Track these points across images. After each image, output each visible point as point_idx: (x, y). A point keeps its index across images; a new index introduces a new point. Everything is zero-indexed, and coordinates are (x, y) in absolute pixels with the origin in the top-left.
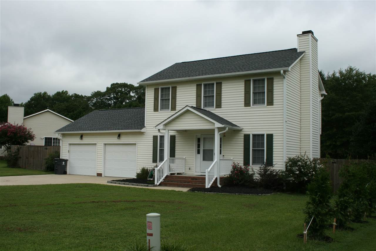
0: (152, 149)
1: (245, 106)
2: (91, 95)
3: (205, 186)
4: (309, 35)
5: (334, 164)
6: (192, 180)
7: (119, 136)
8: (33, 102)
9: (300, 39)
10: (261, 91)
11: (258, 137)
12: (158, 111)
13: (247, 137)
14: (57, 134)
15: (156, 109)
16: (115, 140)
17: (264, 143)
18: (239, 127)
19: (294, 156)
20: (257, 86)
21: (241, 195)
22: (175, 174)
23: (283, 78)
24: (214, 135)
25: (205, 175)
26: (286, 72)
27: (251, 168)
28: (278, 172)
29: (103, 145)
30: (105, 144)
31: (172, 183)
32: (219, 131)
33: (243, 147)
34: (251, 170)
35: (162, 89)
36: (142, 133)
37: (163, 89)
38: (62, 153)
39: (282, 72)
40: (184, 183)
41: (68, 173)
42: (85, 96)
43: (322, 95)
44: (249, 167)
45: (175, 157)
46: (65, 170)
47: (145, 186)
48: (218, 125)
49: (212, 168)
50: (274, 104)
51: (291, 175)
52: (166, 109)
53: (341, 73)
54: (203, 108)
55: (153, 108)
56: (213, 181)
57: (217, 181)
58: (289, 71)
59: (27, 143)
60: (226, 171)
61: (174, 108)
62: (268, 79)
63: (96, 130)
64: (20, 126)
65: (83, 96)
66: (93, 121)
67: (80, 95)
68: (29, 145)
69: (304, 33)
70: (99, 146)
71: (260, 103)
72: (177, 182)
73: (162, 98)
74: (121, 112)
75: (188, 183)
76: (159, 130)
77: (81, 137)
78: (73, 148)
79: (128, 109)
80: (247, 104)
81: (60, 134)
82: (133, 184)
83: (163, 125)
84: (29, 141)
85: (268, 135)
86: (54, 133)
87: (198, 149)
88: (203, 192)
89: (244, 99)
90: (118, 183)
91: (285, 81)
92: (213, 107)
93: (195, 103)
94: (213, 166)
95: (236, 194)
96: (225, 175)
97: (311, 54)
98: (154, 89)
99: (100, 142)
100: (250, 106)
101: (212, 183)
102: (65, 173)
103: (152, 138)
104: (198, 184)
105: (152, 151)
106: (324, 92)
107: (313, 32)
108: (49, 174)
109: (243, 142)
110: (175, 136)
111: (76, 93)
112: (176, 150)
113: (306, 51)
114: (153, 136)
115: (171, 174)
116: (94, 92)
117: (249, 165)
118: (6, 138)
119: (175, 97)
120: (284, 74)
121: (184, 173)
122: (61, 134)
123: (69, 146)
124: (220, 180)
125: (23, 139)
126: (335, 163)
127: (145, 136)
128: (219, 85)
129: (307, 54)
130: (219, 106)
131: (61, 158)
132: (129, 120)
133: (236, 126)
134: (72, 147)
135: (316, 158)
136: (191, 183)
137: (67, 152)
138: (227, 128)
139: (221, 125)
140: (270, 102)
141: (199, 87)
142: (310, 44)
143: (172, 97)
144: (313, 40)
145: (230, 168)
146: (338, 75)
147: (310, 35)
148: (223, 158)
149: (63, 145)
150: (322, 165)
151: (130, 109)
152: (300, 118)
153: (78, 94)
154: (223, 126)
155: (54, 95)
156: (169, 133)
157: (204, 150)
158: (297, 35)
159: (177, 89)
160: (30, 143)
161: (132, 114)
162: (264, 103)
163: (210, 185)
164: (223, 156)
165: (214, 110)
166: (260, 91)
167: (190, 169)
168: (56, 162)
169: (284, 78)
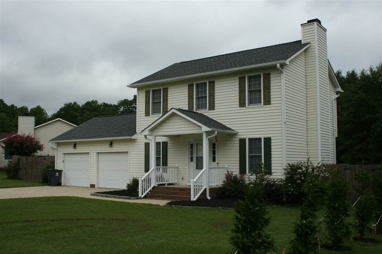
0: (144, 157)
1: (240, 107)
2: (118, 103)
3: (190, 198)
4: (314, 24)
5: (347, 171)
6: (180, 191)
7: (111, 144)
8: (63, 112)
9: (305, 28)
10: (257, 89)
11: (255, 141)
12: (149, 116)
13: (242, 142)
14: (51, 143)
15: (147, 114)
16: (107, 148)
17: (261, 148)
18: (233, 130)
19: (293, 162)
20: (253, 83)
21: (225, 209)
22: (166, 185)
23: (280, 72)
24: (203, 140)
25: (190, 186)
26: (284, 66)
27: (247, 177)
28: (277, 181)
29: (95, 154)
30: (98, 153)
31: (158, 194)
32: (207, 135)
33: (238, 153)
34: (248, 179)
35: (153, 91)
36: (134, 141)
37: (155, 91)
38: (57, 163)
39: (278, 65)
40: (171, 194)
41: (63, 184)
42: (114, 105)
43: (337, 93)
44: (246, 176)
45: (167, 166)
46: (60, 182)
47: (126, 199)
48: (205, 129)
49: (199, 177)
50: (271, 103)
51: (290, 184)
52: (158, 113)
53: (371, 70)
54: (196, 111)
55: (144, 112)
56: (200, 192)
57: (206, 192)
58: (287, 65)
59: (36, 154)
60: (218, 181)
61: (165, 111)
62: (264, 75)
63: (88, 138)
64: (28, 136)
65: (112, 105)
66: (88, 128)
67: (109, 104)
68: (40, 155)
69: (309, 22)
70: (91, 156)
71: (257, 103)
72: (164, 194)
73: (153, 101)
74: (118, 119)
75: (175, 195)
76: (146, 136)
77: (75, 146)
78: (68, 158)
79: (126, 115)
80: (242, 104)
81: (54, 144)
82: (115, 196)
83: (149, 130)
84: (38, 151)
85: (265, 139)
86: (48, 142)
87: (191, 157)
88: (181, 205)
89: (238, 99)
90: (101, 195)
91: (283, 76)
92: (205, 109)
93: (187, 106)
94: (201, 175)
95: (218, 208)
96: (217, 186)
97: (316, 45)
98: (145, 92)
99: (93, 150)
100: (245, 107)
101: (199, 195)
102: (59, 184)
103: (144, 146)
104: (185, 195)
105: (144, 160)
106: (340, 89)
107: (320, 21)
108: (42, 186)
109: (238, 148)
110: (167, 142)
111: (105, 103)
112: (168, 157)
113: (311, 42)
114: (145, 143)
115: (159, 185)
116: (121, 100)
117: (245, 173)
118: (13, 149)
119: (167, 99)
120: (280, 69)
121: (176, 183)
122: (56, 143)
123: (64, 155)
124: (210, 191)
125: (30, 149)
126: (347, 169)
127: (136, 143)
128: (212, 84)
129: (312, 45)
130: (212, 107)
131: (55, 169)
132: (123, 126)
133: (230, 129)
134: (67, 156)
135: (325, 164)
136: (178, 195)
137: (62, 161)
138: (216, 132)
139: (208, 129)
140: (268, 102)
141: (190, 87)
142: (316, 34)
143: (163, 100)
144: (320, 29)
145: (223, 178)
146: (369, 73)
147: (316, 23)
148: (217, 166)
149: (58, 154)
150: (327, 173)
151: (128, 115)
152: (306, 119)
153: (107, 103)
154: (211, 129)
155: (83, 104)
156: (156, 140)
157: (197, 158)
158: (301, 25)
159: (169, 90)
160: (39, 153)
161: (128, 120)
162: (261, 102)
163: (197, 197)
164: (218, 163)
165: (207, 113)
166: (255, 89)
167: (183, 179)
168: (49, 173)
169: (282, 72)
